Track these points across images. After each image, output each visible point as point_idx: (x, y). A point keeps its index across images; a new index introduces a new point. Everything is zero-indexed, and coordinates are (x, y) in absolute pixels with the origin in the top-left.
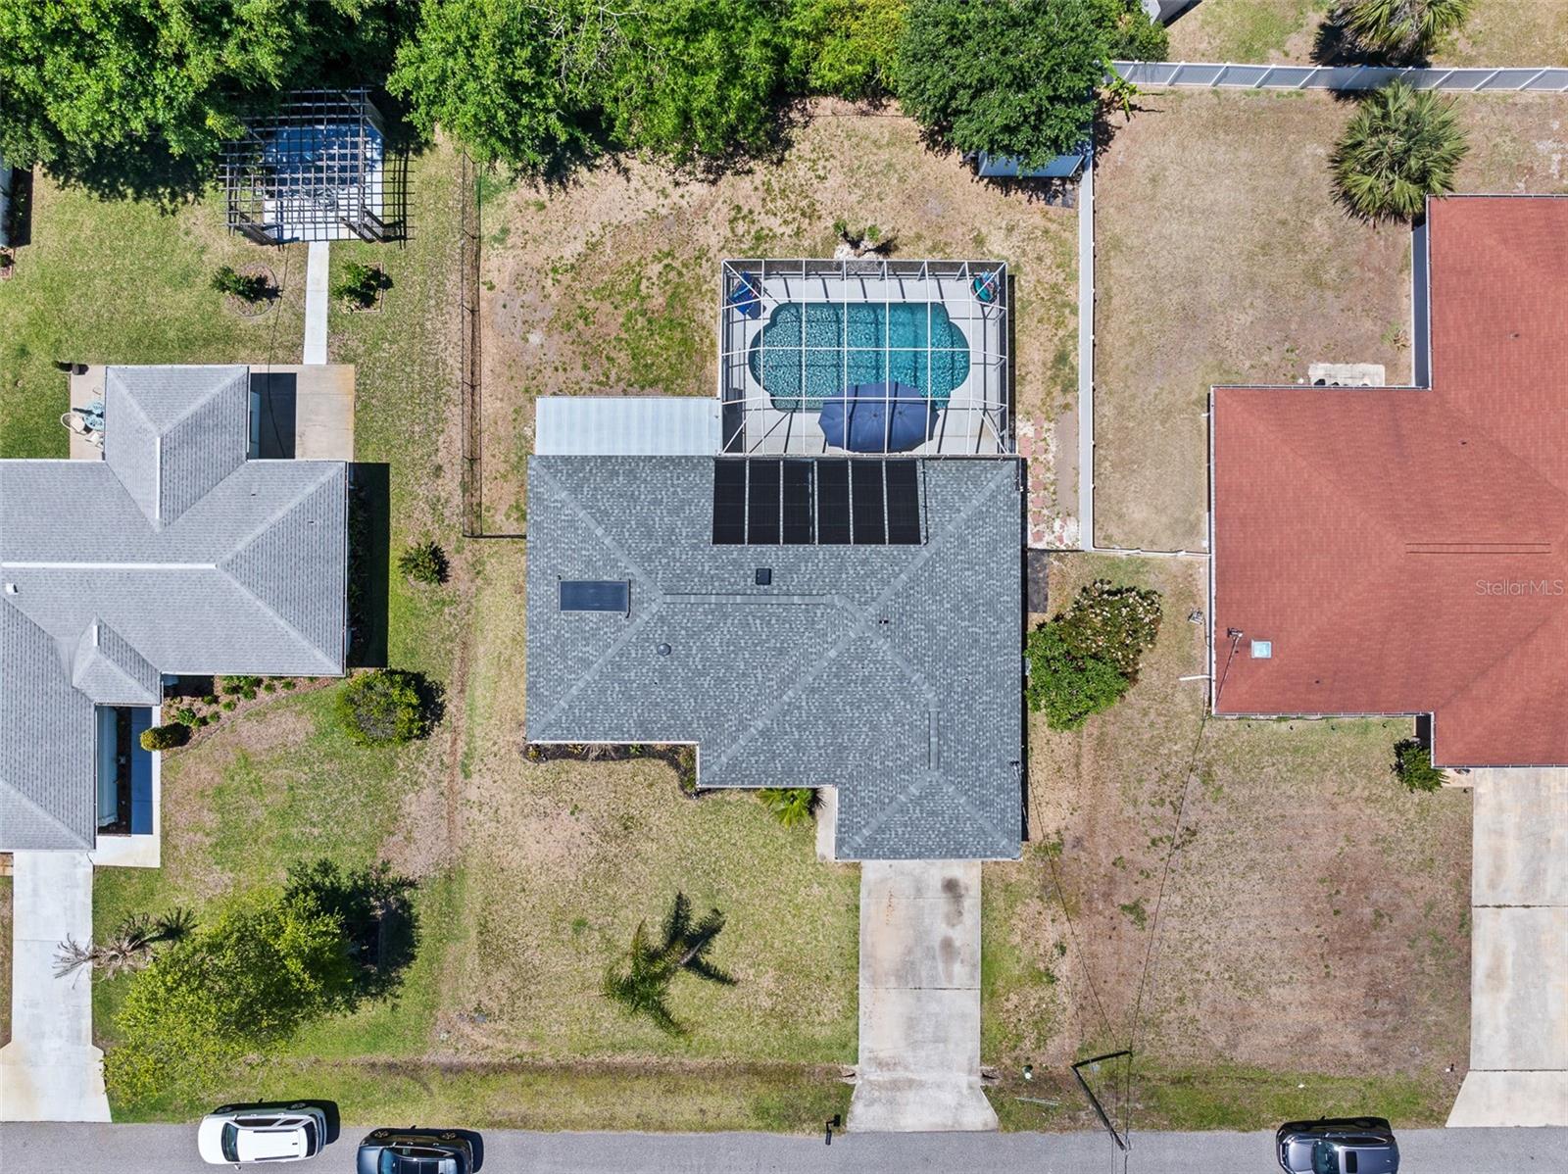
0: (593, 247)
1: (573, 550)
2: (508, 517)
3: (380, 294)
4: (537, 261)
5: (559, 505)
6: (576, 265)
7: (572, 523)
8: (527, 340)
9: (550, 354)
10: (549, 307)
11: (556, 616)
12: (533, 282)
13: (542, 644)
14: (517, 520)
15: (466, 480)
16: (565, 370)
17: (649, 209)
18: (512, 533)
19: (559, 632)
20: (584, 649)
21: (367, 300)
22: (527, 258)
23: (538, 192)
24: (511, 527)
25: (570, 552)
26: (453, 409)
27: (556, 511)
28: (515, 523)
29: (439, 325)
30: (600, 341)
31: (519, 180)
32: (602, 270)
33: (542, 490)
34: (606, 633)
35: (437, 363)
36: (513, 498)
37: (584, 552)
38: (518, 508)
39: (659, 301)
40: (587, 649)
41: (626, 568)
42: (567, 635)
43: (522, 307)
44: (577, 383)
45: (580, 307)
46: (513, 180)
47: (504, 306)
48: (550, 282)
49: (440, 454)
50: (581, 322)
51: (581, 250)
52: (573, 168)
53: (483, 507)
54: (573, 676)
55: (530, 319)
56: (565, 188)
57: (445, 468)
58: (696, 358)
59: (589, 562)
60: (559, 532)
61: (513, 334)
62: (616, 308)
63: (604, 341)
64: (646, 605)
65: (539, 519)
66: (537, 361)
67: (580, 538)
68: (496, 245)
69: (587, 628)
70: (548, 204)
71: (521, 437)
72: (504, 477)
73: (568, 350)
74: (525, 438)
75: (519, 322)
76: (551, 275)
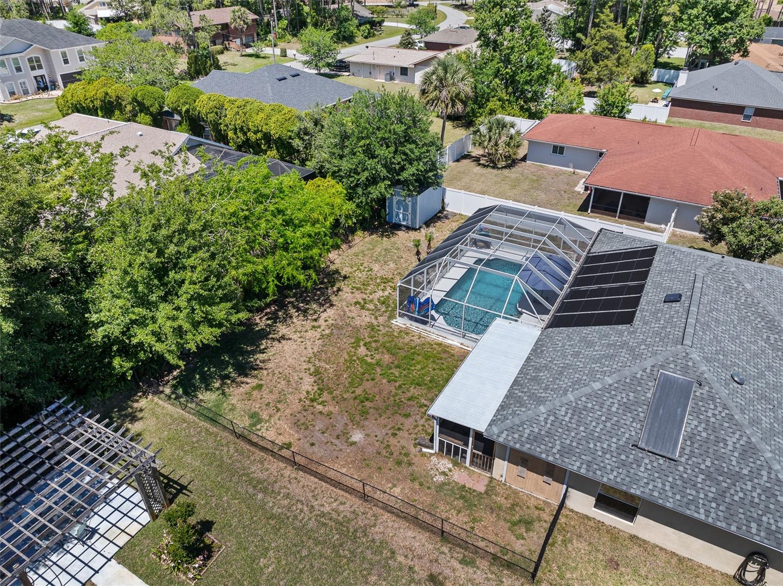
0: (317, 372)
1: (608, 419)
2: (520, 537)
3: (211, 537)
4: (297, 407)
5: (552, 418)
6: (321, 387)
7: (576, 410)
8: (354, 443)
9: (378, 433)
10: (339, 417)
11: (681, 468)
12: (311, 417)
13: (714, 499)
14: (528, 530)
15: (461, 556)
16: (399, 429)
17: (318, 337)
18: (542, 542)
19: (702, 471)
20: (730, 448)
21: (207, 551)
22: (288, 412)
23: (247, 383)
24: (535, 538)
25: (608, 424)
26: (377, 529)
27: (557, 424)
28: (531, 534)
29: (286, 502)
30: (392, 399)
31: (227, 390)
32: (338, 376)
33: (527, 431)
34: (714, 415)
35: (319, 522)
36: (502, 523)
37: (614, 409)
38: (514, 524)
39: (387, 358)
40: (730, 443)
41: (644, 371)
42: (708, 463)
43: (323, 433)
44: (416, 426)
45: (355, 398)
46: (223, 394)
47: (313, 444)
48: (320, 407)
49: (416, 569)
50: (367, 404)
51: (313, 380)
52: (252, 360)
53: (499, 555)
54: (764, 473)
55: (338, 432)
56: (261, 369)
57: (435, 570)
58: (444, 356)
59: (627, 407)
60: (582, 428)
61: (341, 450)
62: (373, 379)
63: (394, 396)
64: (690, 364)
65: (558, 447)
66: (377, 444)
67: (596, 407)
68: (258, 427)
69: (704, 434)
70: (260, 382)
71: (441, 487)
72: (474, 520)
73: (382, 420)
74: (444, 484)
75: (336, 442)
76: (315, 404)
